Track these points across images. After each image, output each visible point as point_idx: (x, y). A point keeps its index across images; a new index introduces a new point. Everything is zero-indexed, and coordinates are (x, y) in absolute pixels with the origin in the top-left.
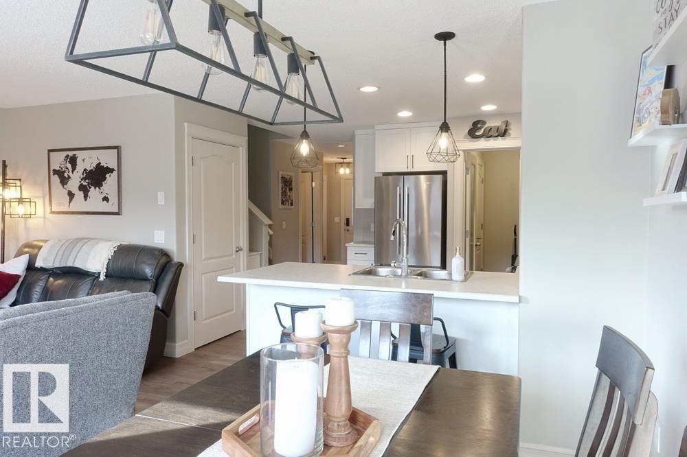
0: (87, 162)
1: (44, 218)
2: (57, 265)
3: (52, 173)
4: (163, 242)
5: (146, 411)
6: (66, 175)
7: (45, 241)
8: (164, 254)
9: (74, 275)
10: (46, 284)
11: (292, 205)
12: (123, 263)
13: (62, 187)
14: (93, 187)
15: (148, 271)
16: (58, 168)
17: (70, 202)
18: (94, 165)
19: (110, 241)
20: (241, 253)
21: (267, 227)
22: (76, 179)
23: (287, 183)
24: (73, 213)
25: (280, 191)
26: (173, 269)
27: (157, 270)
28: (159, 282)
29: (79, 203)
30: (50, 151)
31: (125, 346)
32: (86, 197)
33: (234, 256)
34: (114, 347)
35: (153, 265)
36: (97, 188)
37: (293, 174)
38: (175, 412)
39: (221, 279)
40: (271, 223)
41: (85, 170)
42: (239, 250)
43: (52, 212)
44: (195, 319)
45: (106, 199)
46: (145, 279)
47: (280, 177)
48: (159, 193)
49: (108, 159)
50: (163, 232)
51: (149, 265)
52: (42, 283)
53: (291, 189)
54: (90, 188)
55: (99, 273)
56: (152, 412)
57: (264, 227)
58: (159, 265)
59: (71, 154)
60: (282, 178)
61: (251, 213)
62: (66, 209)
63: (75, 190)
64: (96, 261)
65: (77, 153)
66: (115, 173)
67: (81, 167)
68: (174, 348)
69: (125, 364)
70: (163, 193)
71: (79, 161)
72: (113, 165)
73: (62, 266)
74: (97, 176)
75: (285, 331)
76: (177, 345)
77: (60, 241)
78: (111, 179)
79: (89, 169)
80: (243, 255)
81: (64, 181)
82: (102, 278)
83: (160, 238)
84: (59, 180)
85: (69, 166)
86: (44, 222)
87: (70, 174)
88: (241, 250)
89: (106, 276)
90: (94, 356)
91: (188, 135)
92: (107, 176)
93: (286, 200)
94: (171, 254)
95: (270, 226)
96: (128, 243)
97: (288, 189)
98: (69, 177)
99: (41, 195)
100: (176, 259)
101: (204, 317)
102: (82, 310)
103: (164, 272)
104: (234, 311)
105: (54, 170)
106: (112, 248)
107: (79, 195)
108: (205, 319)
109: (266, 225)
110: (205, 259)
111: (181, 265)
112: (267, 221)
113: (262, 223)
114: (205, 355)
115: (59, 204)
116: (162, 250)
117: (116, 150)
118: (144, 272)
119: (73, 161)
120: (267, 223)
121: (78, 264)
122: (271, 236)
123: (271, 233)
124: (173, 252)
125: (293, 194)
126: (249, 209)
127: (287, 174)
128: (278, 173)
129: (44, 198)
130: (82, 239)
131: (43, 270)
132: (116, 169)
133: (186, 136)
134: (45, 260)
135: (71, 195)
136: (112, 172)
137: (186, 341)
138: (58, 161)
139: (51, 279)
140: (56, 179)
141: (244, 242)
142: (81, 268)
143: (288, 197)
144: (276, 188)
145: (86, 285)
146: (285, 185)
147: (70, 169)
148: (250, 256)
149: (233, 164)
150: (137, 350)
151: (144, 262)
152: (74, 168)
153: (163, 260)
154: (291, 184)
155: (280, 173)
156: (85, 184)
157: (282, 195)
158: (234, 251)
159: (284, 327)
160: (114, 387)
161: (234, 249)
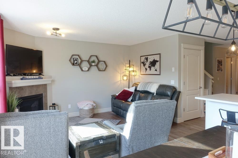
0: (151, 59)
1: (139, 76)
2: (143, 90)
3: (141, 63)
4: (174, 84)
5: (177, 139)
6: (145, 63)
7: (139, 83)
8: (174, 88)
9: (147, 93)
10: (140, 95)
11: (222, 71)
12: (161, 90)
13: (143, 67)
14: (152, 67)
15: (169, 93)
16: (143, 62)
17: (146, 71)
18: (153, 60)
19: (157, 83)
20: (201, 89)
21: (212, 80)
22: (148, 64)
23: (220, 63)
24: (147, 74)
25: (217, 66)
26: (177, 93)
27: (172, 93)
28: (173, 97)
29: (148, 72)
30: (141, 56)
31: (167, 117)
32: (150, 70)
33: (198, 90)
34: (164, 116)
35: (171, 91)
36: (154, 67)
37: (222, 59)
38: (188, 142)
39: (196, 98)
40: (213, 78)
41: (150, 61)
42: (200, 88)
43: (141, 74)
44: (184, 111)
45: (156, 70)
46: (168, 96)
47: (217, 60)
48: (173, 68)
49: (157, 58)
50: (174, 81)
51: (169, 91)
52: (138, 95)
53: (221, 65)
54: (151, 67)
55: (154, 93)
56: (179, 140)
57: (210, 80)
58: (173, 92)
59: (146, 57)
60: (218, 61)
61: (205, 75)
62: (145, 73)
63: (147, 68)
64: (153, 89)
65: (148, 57)
66: (159, 62)
67: (149, 60)
68: (177, 120)
69: (167, 123)
70: (174, 68)
71: (148, 59)
72: (158, 59)
73: (144, 90)
74: (153, 63)
75: (223, 120)
76: (178, 119)
77: (143, 83)
78: (158, 64)
79: (151, 61)
80: (202, 90)
81: (144, 65)
82: (155, 94)
83: (173, 83)
84: (143, 65)
85: (146, 60)
86: (139, 77)
87: (146, 63)
88: (201, 88)
89: (156, 94)
90: (158, 118)
91: (183, 48)
92: (157, 63)
93: (219, 69)
94: (176, 88)
95: (212, 79)
96: (162, 84)
97: (220, 65)
98: (146, 64)
99: (138, 69)
100: (178, 90)
101: (187, 111)
102: (156, 104)
103: (174, 94)
104: (198, 110)
105: (142, 62)
106: (158, 85)
107: (148, 69)
108: (188, 111)
109: (211, 79)
110: (188, 90)
111: (180, 92)
112: (212, 77)
113: (209, 78)
114: (188, 124)
115: (143, 72)
116: (173, 86)
117: (159, 55)
118: (168, 94)
119: (147, 59)
120: (211, 78)
121: (148, 90)
122: (213, 83)
123: (213, 82)
124: (177, 87)
125: (222, 67)
126: (205, 73)
127: (220, 59)
128: (216, 59)
129: (139, 70)
130: (149, 82)
131: (139, 91)
132: (159, 61)
133: (182, 48)
134: (139, 88)
135: (146, 69)
136: (158, 62)
137: (181, 118)
138: (143, 59)
139: (141, 94)
140: (142, 64)
141: (202, 85)
142: (149, 91)
143: (220, 68)
144: (215, 65)
145: (150, 97)
146: (219, 63)
147: (146, 62)
148: (205, 90)
149: (199, 57)
150: (170, 119)
151: (168, 90)
152: (147, 61)
153: (174, 90)
154: (221, 63)
155: (217, 59)
156: (150, 66)
157: (217, 67)
158: (198, 88)
159: (223, 119)
160: (163, 129)
161: (199, 87)
